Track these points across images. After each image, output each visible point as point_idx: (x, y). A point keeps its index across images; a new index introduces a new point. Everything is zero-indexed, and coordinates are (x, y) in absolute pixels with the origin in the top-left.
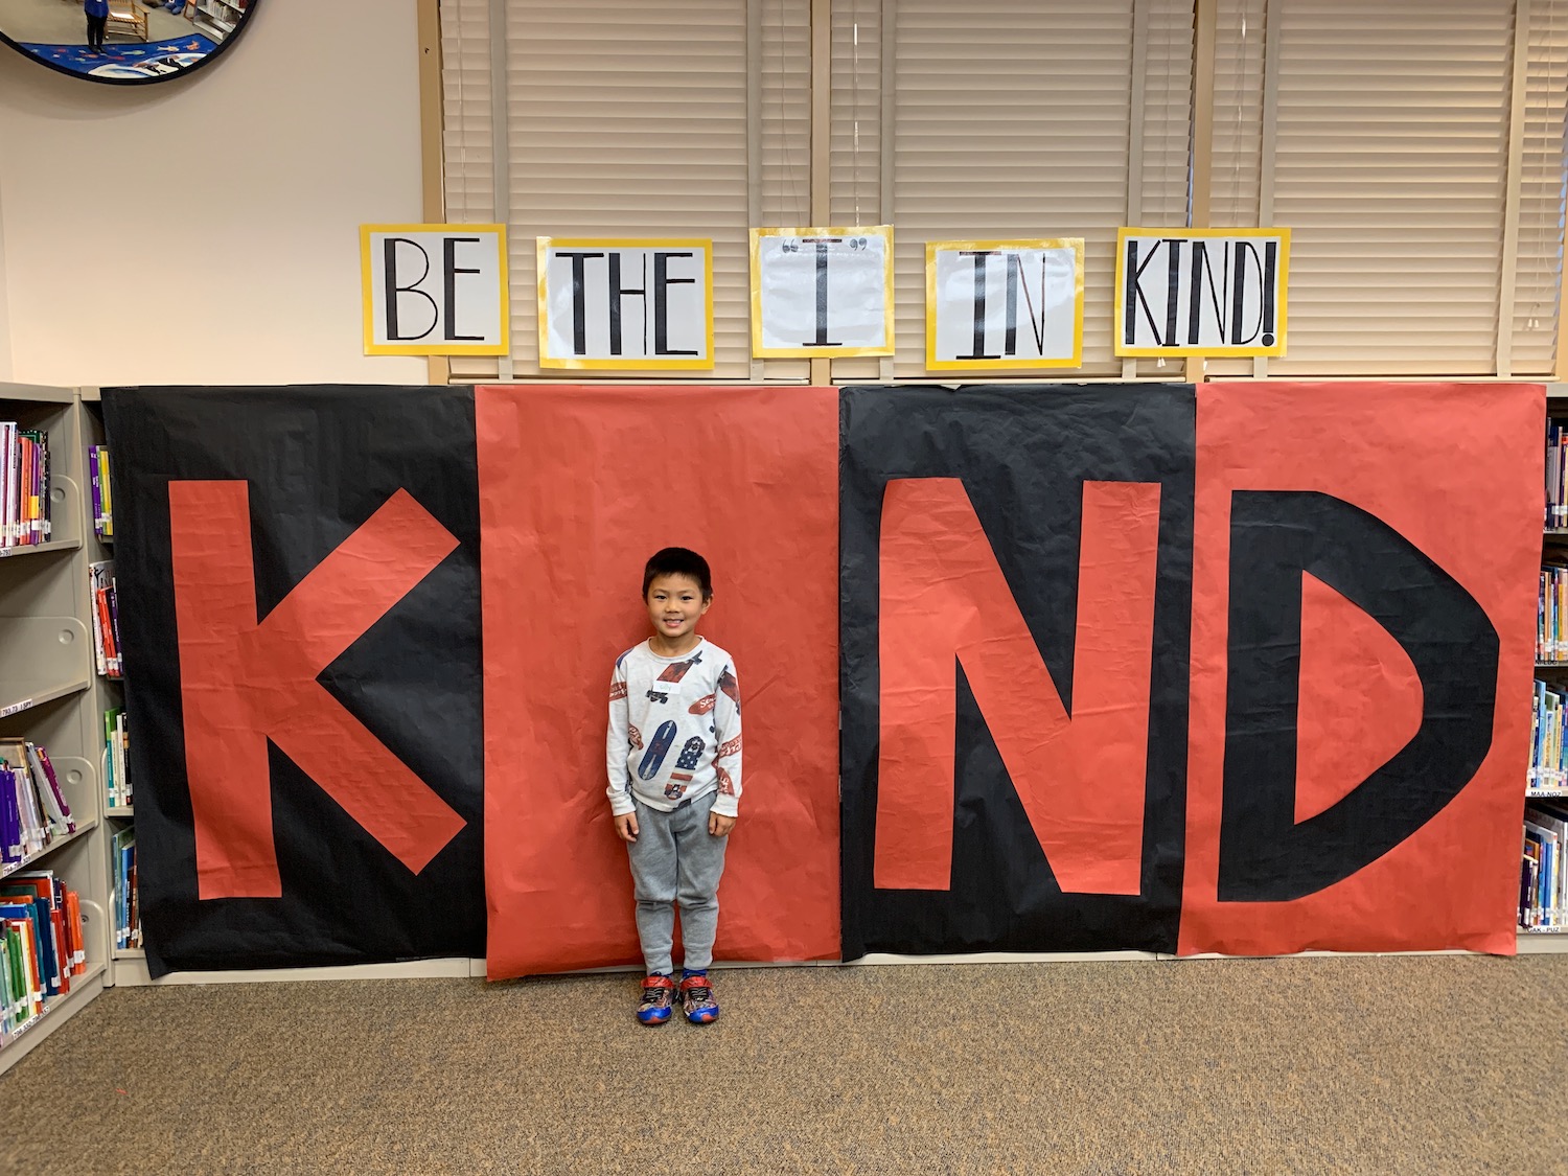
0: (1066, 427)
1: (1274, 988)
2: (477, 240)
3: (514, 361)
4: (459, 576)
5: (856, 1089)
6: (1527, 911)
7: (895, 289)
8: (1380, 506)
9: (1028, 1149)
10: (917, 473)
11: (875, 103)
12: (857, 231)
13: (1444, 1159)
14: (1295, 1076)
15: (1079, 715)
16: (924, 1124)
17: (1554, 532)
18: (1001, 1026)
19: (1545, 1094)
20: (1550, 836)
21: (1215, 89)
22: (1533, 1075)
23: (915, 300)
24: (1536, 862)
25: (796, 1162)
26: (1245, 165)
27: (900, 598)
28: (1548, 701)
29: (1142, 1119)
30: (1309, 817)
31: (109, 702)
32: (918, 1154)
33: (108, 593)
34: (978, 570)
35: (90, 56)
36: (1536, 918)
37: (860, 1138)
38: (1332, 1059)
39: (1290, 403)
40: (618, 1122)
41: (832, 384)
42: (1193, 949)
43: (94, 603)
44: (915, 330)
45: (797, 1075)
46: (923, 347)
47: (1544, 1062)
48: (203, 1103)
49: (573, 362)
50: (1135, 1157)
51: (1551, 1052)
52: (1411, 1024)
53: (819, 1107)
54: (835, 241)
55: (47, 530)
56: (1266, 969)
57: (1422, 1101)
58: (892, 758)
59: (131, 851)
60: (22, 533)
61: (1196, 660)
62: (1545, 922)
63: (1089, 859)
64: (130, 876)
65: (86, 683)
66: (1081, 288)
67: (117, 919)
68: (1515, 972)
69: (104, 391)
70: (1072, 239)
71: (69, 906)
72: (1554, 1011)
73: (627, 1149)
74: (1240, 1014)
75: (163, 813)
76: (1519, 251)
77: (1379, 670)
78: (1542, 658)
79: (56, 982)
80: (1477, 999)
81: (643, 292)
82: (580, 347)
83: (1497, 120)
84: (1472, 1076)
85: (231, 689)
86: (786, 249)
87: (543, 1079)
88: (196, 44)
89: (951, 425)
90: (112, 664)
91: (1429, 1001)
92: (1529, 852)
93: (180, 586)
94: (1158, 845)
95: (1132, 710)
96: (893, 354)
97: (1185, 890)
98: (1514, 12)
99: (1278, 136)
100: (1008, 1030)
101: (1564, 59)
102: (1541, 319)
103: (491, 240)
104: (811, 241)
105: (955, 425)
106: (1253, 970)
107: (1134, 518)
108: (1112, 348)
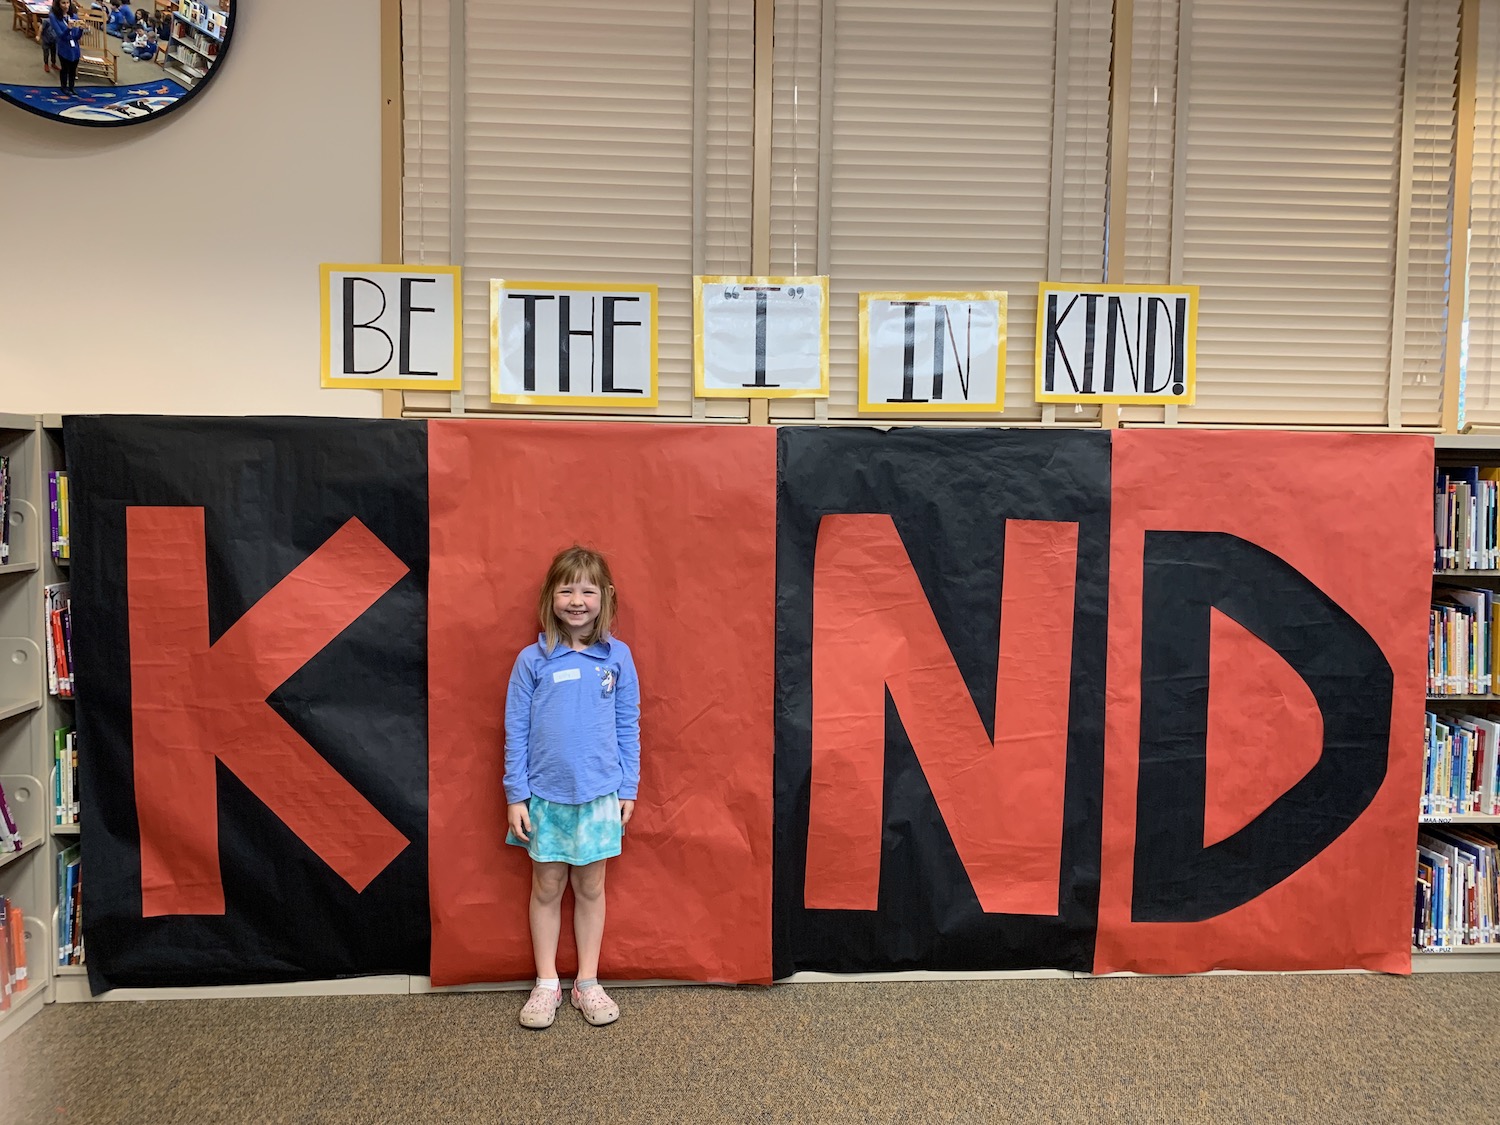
0: (988, 467)
1: (1185, 1006)
2: (433, 281)
3: (466, 396)
4: (407, 602)
5: (786, 1107)
6: (1421, 931)
7: (830, 336)
8: (1283, 547)
10: (847, 510)
11: (813, 161)
12: (796, 281)
14: (1206, 1093)
15: (1000, 742)
17: (1443, 573)
18: (925, 1043)
19: (1441, 1111)
20: (1442, 861)
21: (1130, 156)
22: (1429, 1092)
23: (849, 346)
24: (1429, 885)
26: (1157, 226)
27: (833, 627)
28: (1439, 732)
30: (1218, 841)
31: (59, 720)
33: (63, 615)
34: (902, 602)
36: (1430, 939)
38: (1241, 1077)
39: (1199, 449)
41: (769, 422)
42: (1108, 968)
43: (48, 624)
44: (848, 373)
45: (729, 1092)
46: (855, 390)
47: (1439, 1079)
48: (143, 1121)
49: (523, 398)
51: (1445, 1070)
52: (1314, 1041)
54: (773, 289)
55: (5, 553)
56: (1178, 987)
57: (1326, 1117)
58: (824, 782)
59: (76, 869)
61: (1112, 690)
62: (1438, 942)
63: (1009, 880)
64: (74, 893)
65: (38, 702)
66: (1004, 338)
67: (60, 936)
68: (1410, 991)
69: (66, 419)
70: (997, 292)
71: (13, 923)
72: (1448, 1030)
74: (1153, 1032)
75: (112, 831)
76: (1408, 311)
77: (1282, 701)
78: (1432, 692)
80: (1375, 1016)
81: (591, 333)
82: (530, 384)
83: (1387, 191)
84: (1372, 1093)
85: (182, 709)
86: (728, 295)
87: (480, 1098)
88: (165, 88)
89: (882, 464)
90: (66, 684)
91: (1331, 1018)
92: (1423, 875)
93: (134, 609)
94: (1075, 867)
95: (1051, 737)
96: (827, 396)
97: (1101, 911)
98: (1402, 93)
99: (1187, 201)
100: (932, 1048)
101: (1448, 136)
102: (1426, 374)
103: (446, 281)
104: (752, 289)
105: (886, 465)
106: (1165, 989)
107: (1053, 555)
108: (1033, 394)
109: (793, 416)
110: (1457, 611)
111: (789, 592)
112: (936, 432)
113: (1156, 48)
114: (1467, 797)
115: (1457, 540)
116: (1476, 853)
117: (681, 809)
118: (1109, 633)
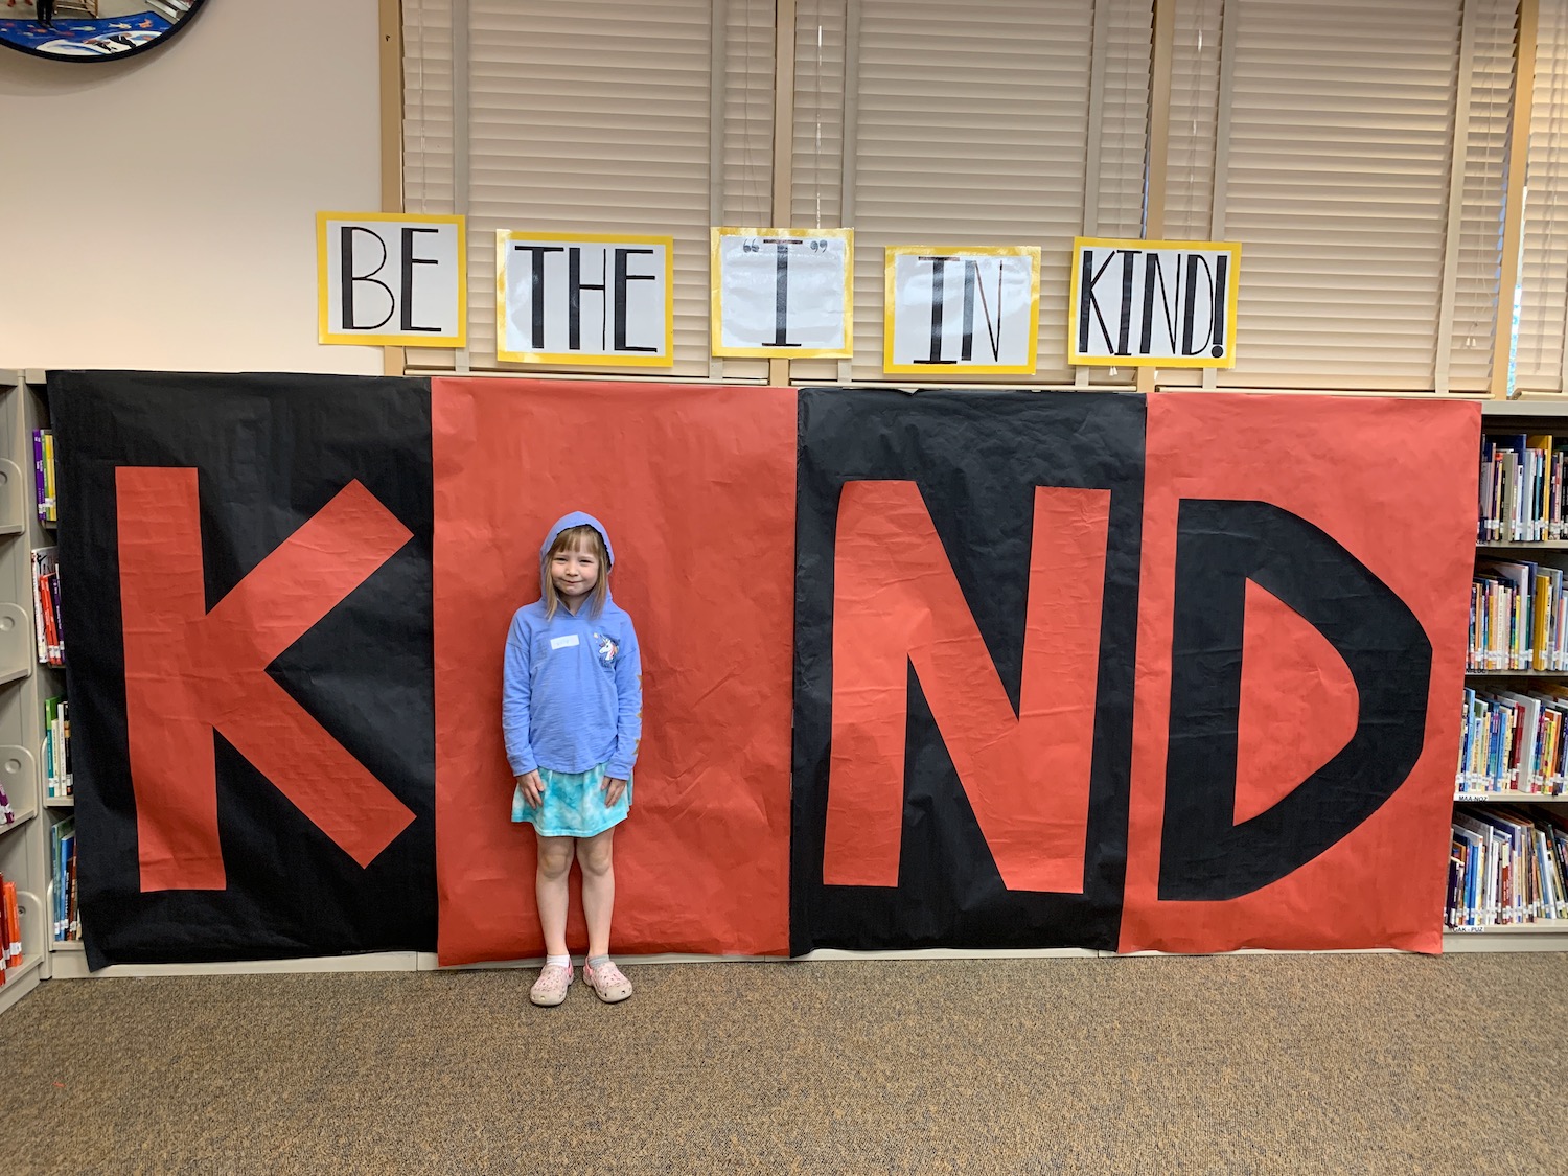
0: (1019, 432)
2: (436, 231)
3: (471, 354)
4: (411, 569)
5: (802, 1083)
6: (1453, 911)
7: (855, 292)
8: (1322, 516)
9: (971, 1142)
10: (873, 475)
11: (836, 105)
12: (818, 233)
13: (1370, 1151)
14: (1230, 1070)
15: (1024, 717)
16: (869, 1117)
17: (1486, 545)
18: (945, 1020)
19: (1465, 1088)
20: (1477, 839)
21: (1171, 103)
22: (1455, 1069)
23: (874, 303)
24: (1463, 864)
25: (742, 1155)
26: (1199, 179)
27: (854, 598)
28: (1477, 708)
29: (1082, 1112)
30: (1248, 818)
31: (50, 693)
32: (862, 1146)
33: (51, 580)
34: (931, 572)
35: (39, 31)
36: (1461, 919)
37: (806, 1131)
38: (1265, 1054)
39: (1238, 414)
40: (566, 1115)
41: (790, 384)
42: (1133, 946)
43: (36, 590)
44: (873, 332)
45: (744, 1069)
46: (880, 350)
47: (1466, 1058)
48: (144, 1096)
49: (531, 356)
50: (1074, 1149)
51: (1473, 1048)
52: (1341, 1020)
53: (766, 1100)
54: (795, 242)
56: (1203, 966)
57: (1350, 1094)
58: (846, 757)
59: (70, 842)
61: (1141, 664)
62: (1470, 922)
63: (1033, 857)
64: (69, 867)
65: (27, 670)
66: (1037, 296)
67: (56, 910)
68: (1440, 970)
69: (50, 374)
70: (1030, 247)
71: (6, 897)
72: (1477, 1009)
73: (575, 1142)
74: (1177, 1010)
75: (107, 805)
76: (1459, 271)
77: (1317, 677)
78: (1472, 667)
80: (1403, 995)
81: (603, 288)
82: (538, 341)
83: (1441, 143)
84: (1398, 1071)
85: (177, 679)
86: (747, 248)
87: (490, 1073)
88: (148, 22)
89: (907, 428)
90: (54, 652)
91: (1358, 997)
92: (1457, 854)
93: (127, 574)
94: (1101, 844)
95: (1080, 711)
96: (851, 356)
97: (1129, 891)
98: (1459, 38)
99: (1230, 153)
100: (952, 1025)
101: (1506, 85)
102: (1478, 338)
103: (450, 231)
104: (772, 241)
105: (911, 429)
106: (1190, 967)
107: (1084, 524)
108: (1066, 356)
109: (817, 378)
110: (1500, 584)
112: (961, 395)
114: (1504, 774)
115: (1502, 510)
116: (1511, 831)
117: (697, 781)
118: (1141, 604)
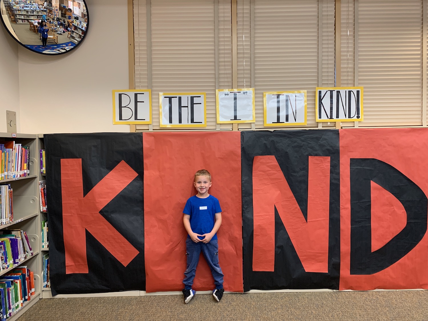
0: (303, 141)
1: (368, 300)
2: (143, 94)
3: (153, 125)
4: (138, 184)
7: (255, 105)
8: (392, 162)
10: (262, 155)
11: (249, 56)
12: (245, 90)
15: (309, 222)
18: (290, 311)
21: (341, 50)
23: (261, 107)
26: (350, 70)
27: (258, 189)
30: (376, 250)
31: (43, 218)
33: (44, 189)
34: (280, 181)
39: (365, 134)
41: (238, 130)
42: (344, 288)
43: (40, 192)
44: (261, 115)
46: (263, 120)
49: (169, 126)
52: (408, 311)
54: (239, 92)
55: (28, 173)
56: (365, 294)
58: (257, 234)
59: (48, 260)
60: (22, 174)
61: (341, 206)
63: (313, 262)
64: (47, 268)
65: (37, 214)
66: (306, 104)
67: (44, 279)
69: (44, 135)
70: (304, 91)
71: (31, 276)
74: (358, 308)
75: (58, 250)
76: (427, 92)
77: (394, 208)
79: (27, 297)
81: (187, 107)
82: (171, 121)
83: (419, 57)
85: (76, 215)
86: (226, 95)
88: (70, 44)
89: (271, 141)
90: (44, 209)
91: (413, 304)
93: (63, 187)
94: (332, 258)
95: (324, 220)
96: (255, 122)
97: (341, 271)
98: (422, 28)
99: (359, 62)
100: (292, 312)
103: (147, 94)
104: (232, 92)
105: (273, 141)
106: (361, 295)
107: (323, 166)
108: (315, 120)
109: (246, 128)
111: (245, 178)
112: (287, 131)
113: (348, 19)
118: (340, 189)
